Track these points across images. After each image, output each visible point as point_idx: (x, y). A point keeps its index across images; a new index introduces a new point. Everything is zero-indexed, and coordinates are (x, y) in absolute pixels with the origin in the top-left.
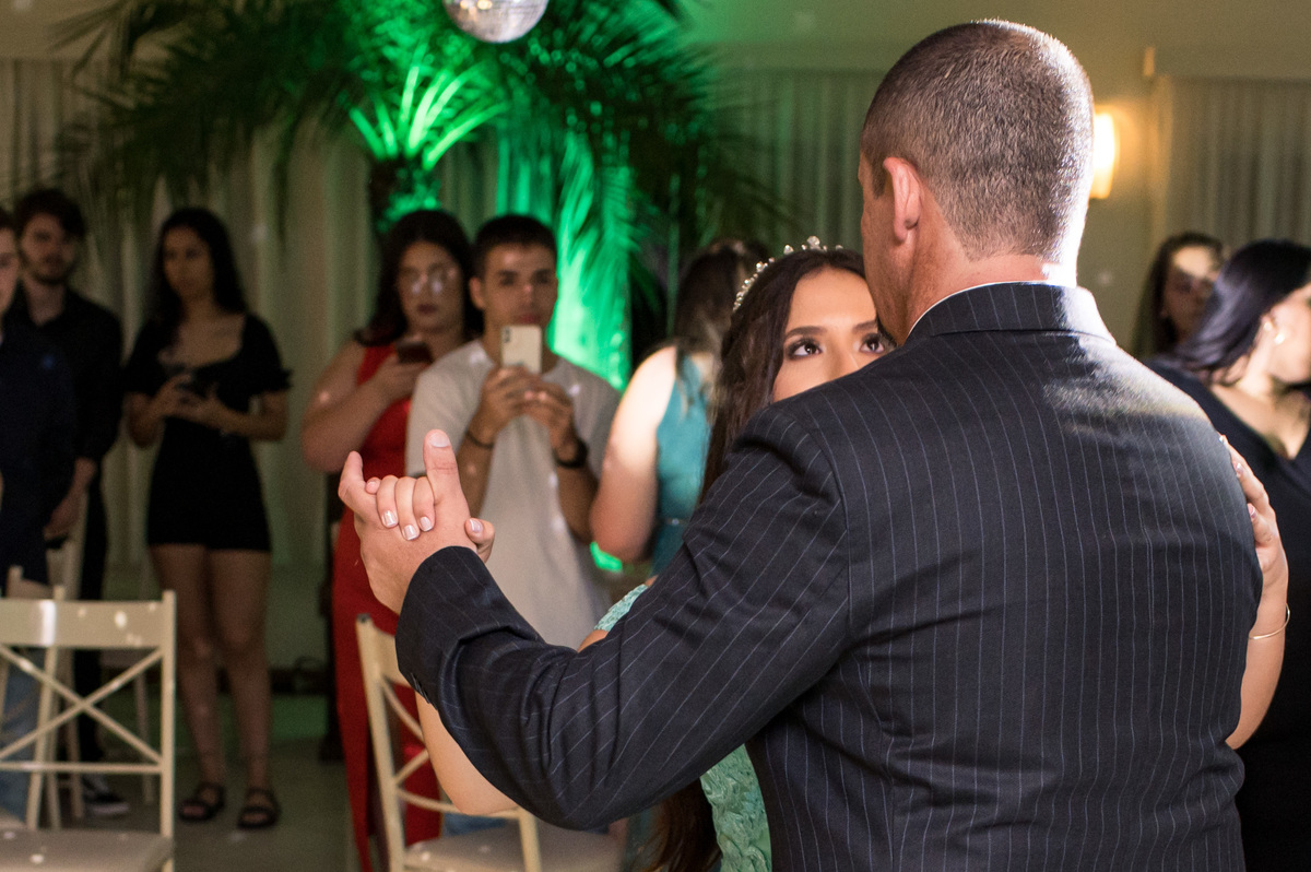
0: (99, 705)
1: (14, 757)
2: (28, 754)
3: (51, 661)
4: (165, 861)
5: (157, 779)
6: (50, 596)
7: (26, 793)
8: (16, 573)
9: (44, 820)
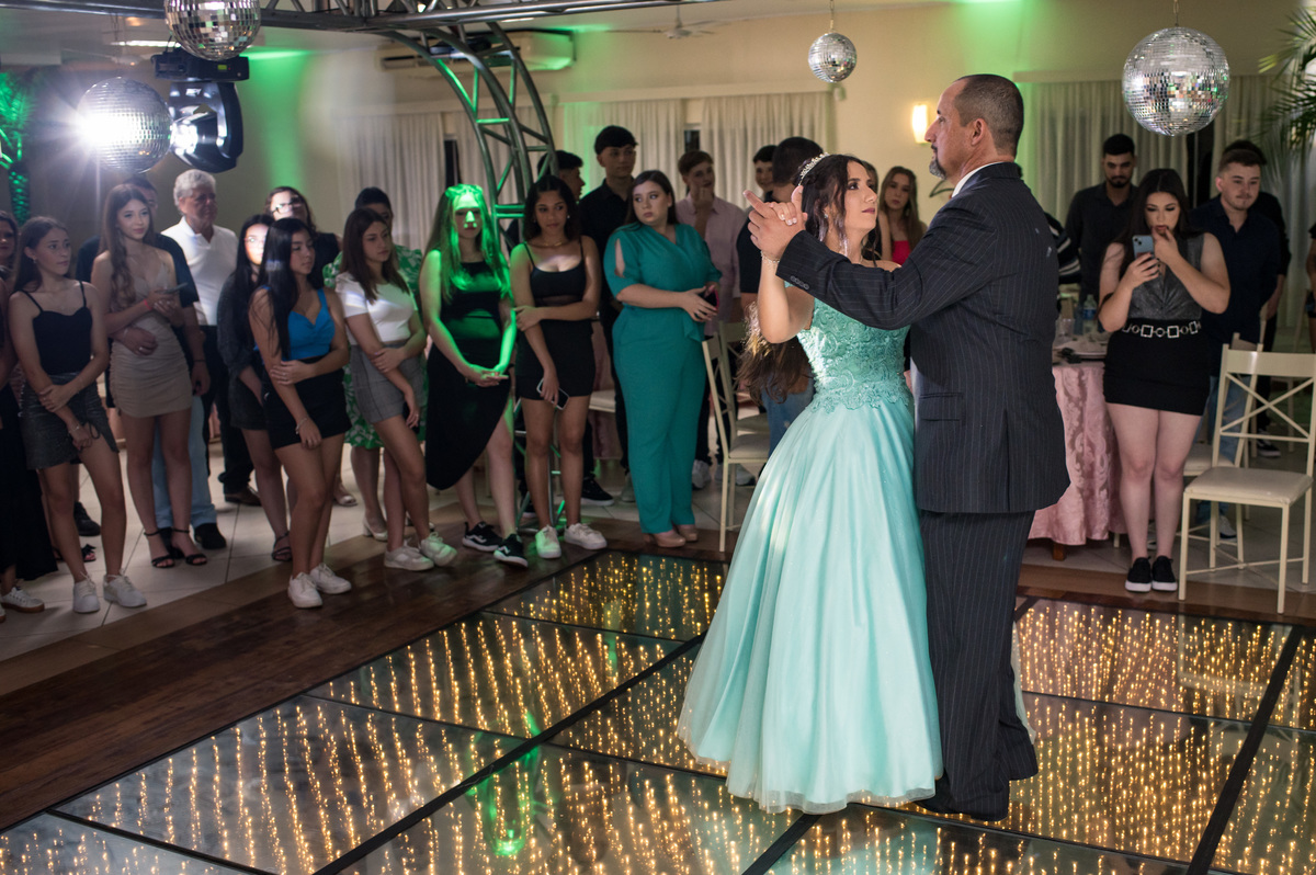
0: (1276, 406)
1: (1231, 430)
2: (1238, 428)
3: (1254, 382)
4: (1307, 489)
5: (1307, 444)
6: (1255, 350)
7: (1236, 448)
8: (1236, 336)
9: (1242, 465)
